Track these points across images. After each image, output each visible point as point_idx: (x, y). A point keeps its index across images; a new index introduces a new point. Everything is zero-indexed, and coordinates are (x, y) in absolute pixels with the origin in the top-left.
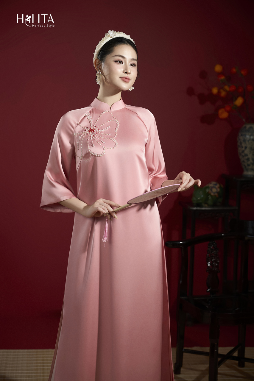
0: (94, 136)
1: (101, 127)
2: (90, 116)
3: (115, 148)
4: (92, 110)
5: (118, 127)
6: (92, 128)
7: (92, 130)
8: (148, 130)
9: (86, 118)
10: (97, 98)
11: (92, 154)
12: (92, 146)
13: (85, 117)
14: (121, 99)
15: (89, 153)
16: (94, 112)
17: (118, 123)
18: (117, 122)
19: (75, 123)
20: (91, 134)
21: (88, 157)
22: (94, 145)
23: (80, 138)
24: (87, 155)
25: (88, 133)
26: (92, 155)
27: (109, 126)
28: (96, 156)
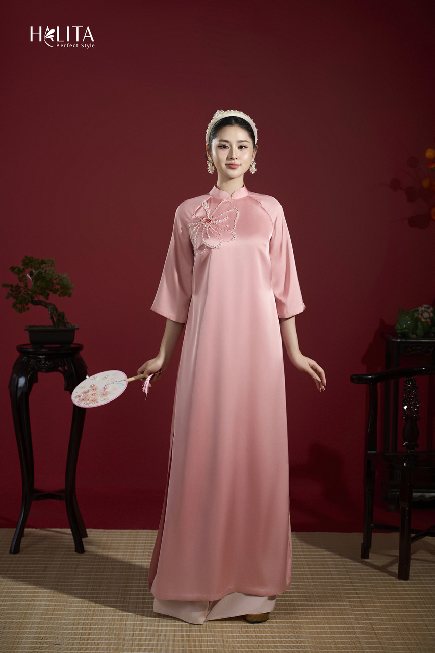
0: (209, 227)
1: (219, 218)
2: (206, 206)
3: (233, 240)
4: (210, 199)
5: (237, 218)
6: (208, 218)
7: (208, 221)
8: (274, 222)
9: (202, 208)
10: (216, 186)
11: (207, 246)
12: (208, 237)
13: (201, 206)
14: (243, 186)
15: (204, 245)
16: (212, 203)
17: (238, 214)
18: (237, 212)
19: (190, 213)
20: (207, 225)
21: (203, 250)
22: (209, 236)
23: (194, 229)
24: (202, 247)
25: (204, 224)
26: (207, 248)
27: (228, 217)
28: (211, 249)
